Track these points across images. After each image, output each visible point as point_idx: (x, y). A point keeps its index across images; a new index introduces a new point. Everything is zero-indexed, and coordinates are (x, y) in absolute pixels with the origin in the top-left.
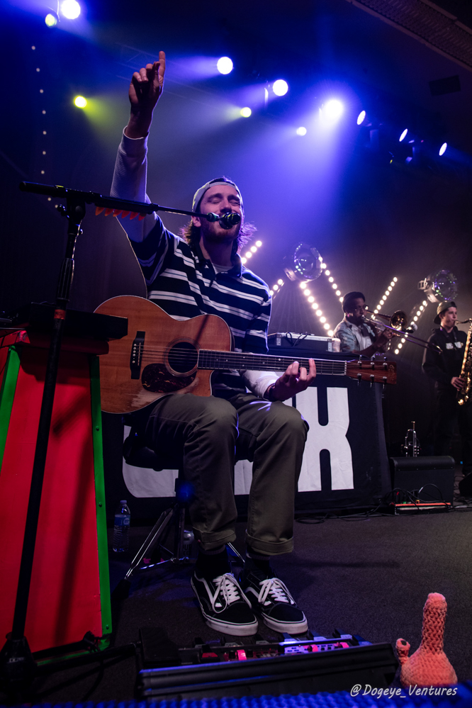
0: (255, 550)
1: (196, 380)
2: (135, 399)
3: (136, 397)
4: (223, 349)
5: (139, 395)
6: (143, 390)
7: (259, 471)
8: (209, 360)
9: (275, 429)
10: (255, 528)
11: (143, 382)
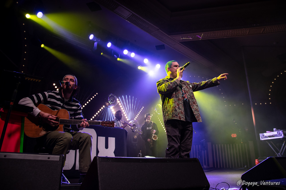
0: (83, 172)
1: (59, 127)
2: (40, 133)
3: (41, 133)
4: (67, 119)
5: (41, 132)
6: (43, 130)
7: (81, 151)
8: (62, 122)
9: (84, 138)
10: (82, 166)
11: (43, 128)
